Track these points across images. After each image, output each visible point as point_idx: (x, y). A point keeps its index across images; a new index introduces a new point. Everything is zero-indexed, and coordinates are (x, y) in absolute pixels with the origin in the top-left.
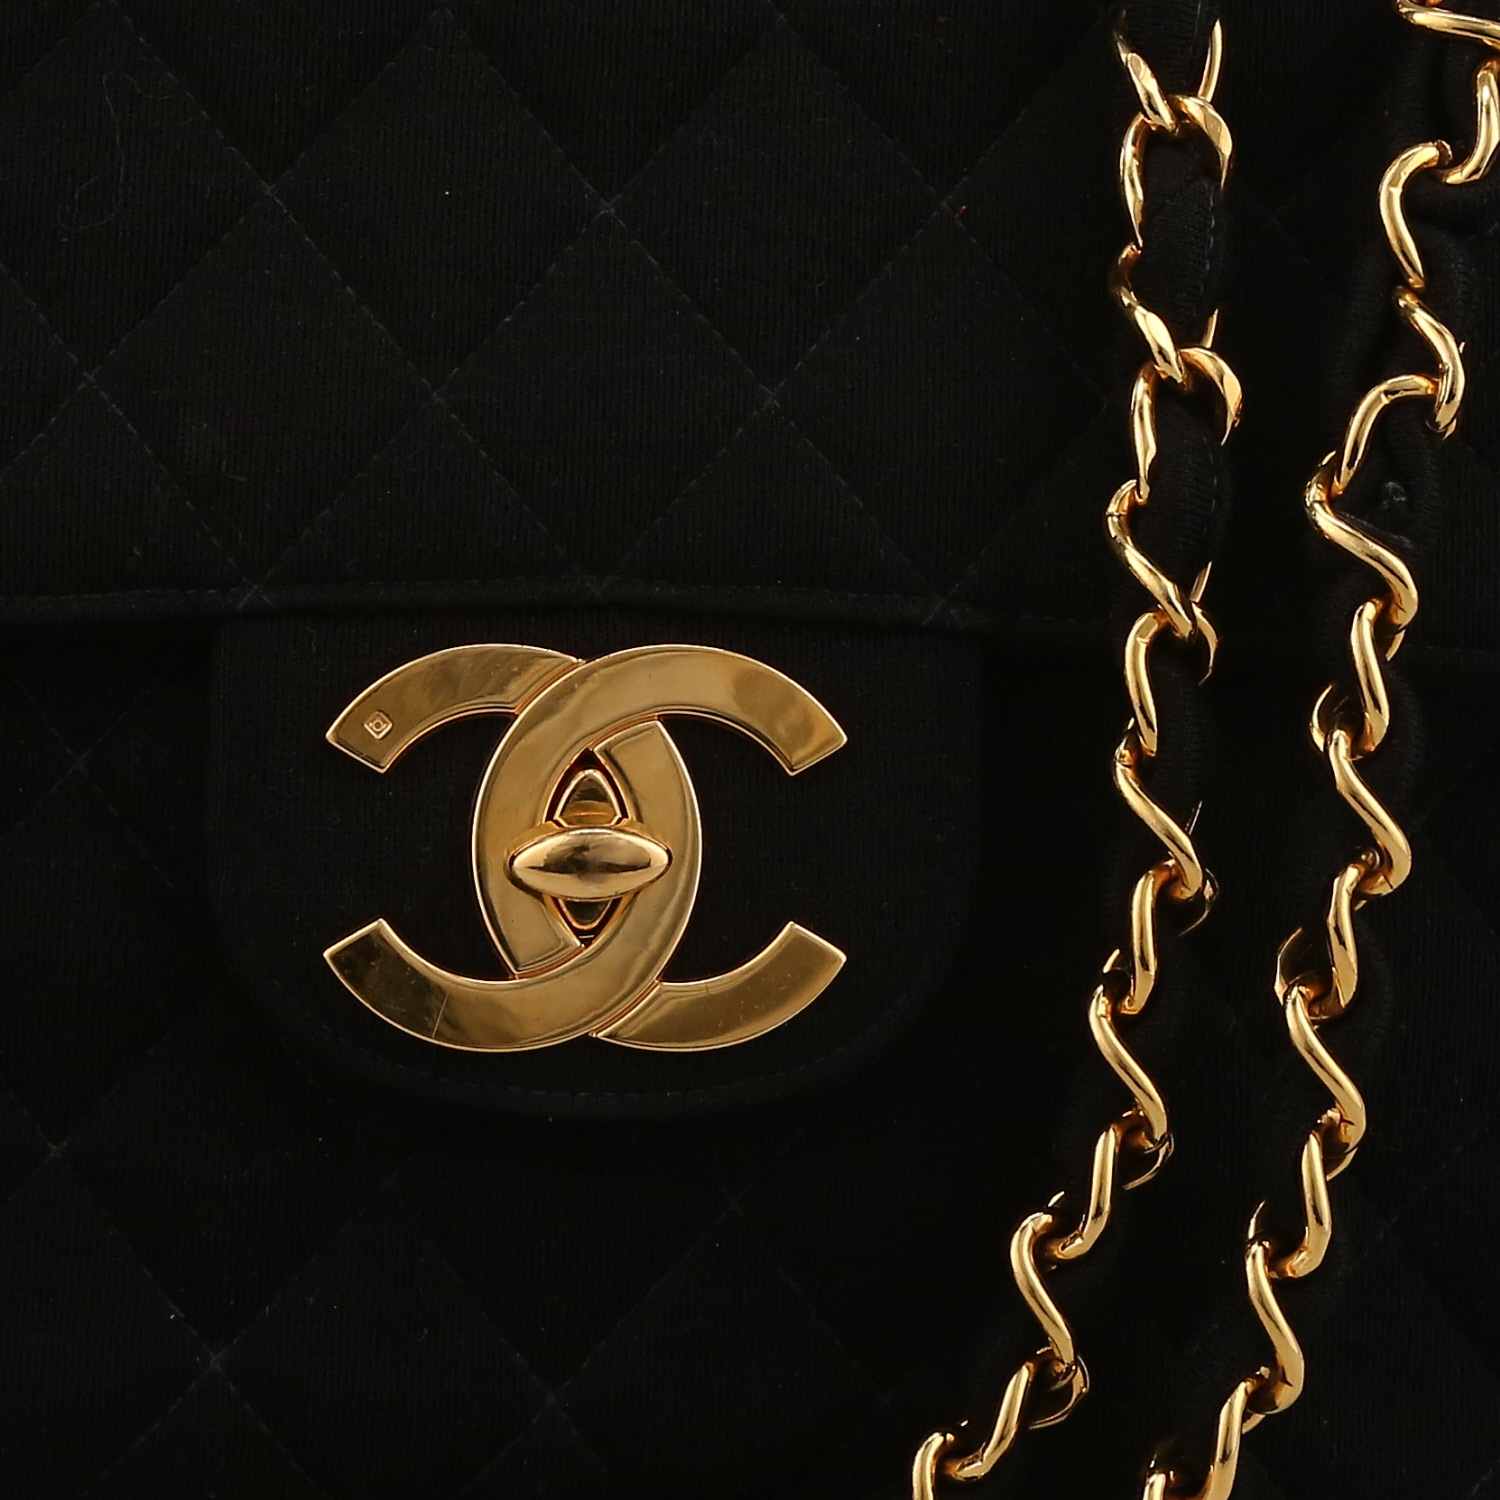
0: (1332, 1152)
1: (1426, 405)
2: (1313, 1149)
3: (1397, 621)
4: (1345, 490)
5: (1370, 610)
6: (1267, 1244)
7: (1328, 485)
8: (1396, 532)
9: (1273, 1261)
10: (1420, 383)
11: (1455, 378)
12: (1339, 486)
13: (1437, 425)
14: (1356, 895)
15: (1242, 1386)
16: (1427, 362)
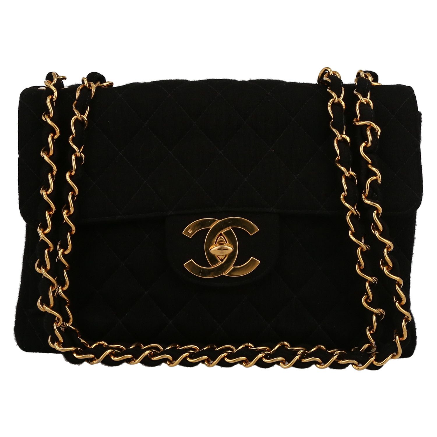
0: (399, 286)
1: (376, 180)
2: (397, 287)
3: (380, 213)
4: (368, 195)
5: (375, 212)
6: (398, 302)
7: (365, 195)
8: (376, 200)
9: (399, 303)
10: (374, 178)
11: (379, 175)
12: (366, 195)
13: (379, 183)
14: (387, 252)
15: (404, 320)
16: (375, 174)
